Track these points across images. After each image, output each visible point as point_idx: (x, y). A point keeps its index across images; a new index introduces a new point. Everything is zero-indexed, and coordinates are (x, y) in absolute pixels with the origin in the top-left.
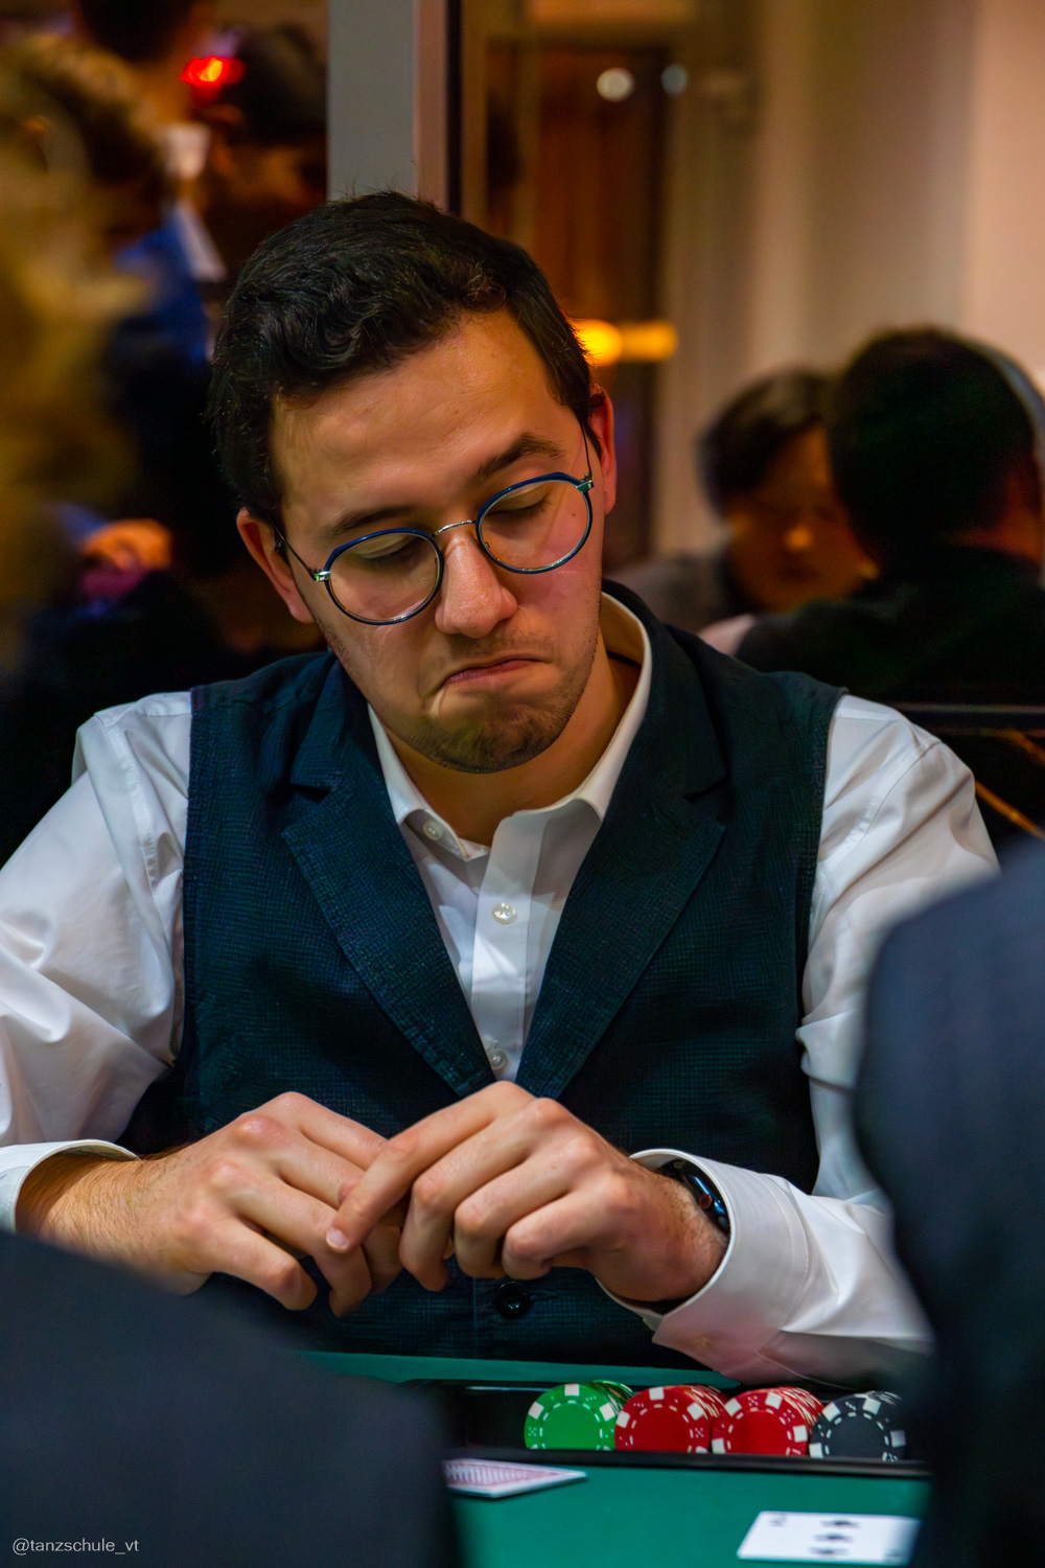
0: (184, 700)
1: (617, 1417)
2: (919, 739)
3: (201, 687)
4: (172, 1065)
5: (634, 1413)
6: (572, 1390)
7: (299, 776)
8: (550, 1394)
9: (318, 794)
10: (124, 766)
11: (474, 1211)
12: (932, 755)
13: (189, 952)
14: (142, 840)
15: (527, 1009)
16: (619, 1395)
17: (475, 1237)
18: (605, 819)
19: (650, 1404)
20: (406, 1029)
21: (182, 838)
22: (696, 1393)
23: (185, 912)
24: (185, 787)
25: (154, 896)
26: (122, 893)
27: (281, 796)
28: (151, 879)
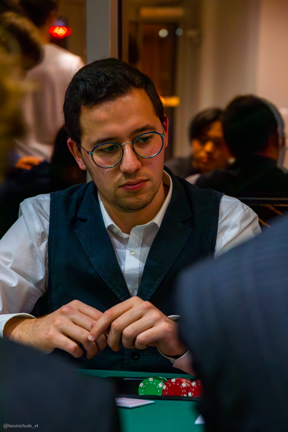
0: (48, 196)
1: (163, 387)
2: (244, 206)
3: (53, 192)
4: (45, 293)
5: (167, 386)
6: (151, 379)
7: (79, 215)
8: (145, 380)
9: (84, 220)
10: (32, 213)
11: (128, 331)
12: (247, 211)
13: (50, 263)
14: (37, 232)
15: (139, 278)
16: (163, 381)
17: (128, 338)
18: (160, 228)
19: (172, 383)
20: (107, 283)
21: (48, 232)
22: (184, 380)
23: (49, 252)
24: (48, 219)
25: (40, 248)
26: (32, 247)
27: (74, 221)
28: (39, 243)
